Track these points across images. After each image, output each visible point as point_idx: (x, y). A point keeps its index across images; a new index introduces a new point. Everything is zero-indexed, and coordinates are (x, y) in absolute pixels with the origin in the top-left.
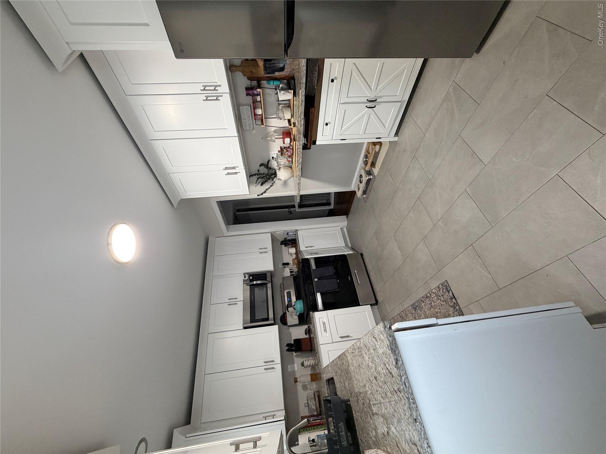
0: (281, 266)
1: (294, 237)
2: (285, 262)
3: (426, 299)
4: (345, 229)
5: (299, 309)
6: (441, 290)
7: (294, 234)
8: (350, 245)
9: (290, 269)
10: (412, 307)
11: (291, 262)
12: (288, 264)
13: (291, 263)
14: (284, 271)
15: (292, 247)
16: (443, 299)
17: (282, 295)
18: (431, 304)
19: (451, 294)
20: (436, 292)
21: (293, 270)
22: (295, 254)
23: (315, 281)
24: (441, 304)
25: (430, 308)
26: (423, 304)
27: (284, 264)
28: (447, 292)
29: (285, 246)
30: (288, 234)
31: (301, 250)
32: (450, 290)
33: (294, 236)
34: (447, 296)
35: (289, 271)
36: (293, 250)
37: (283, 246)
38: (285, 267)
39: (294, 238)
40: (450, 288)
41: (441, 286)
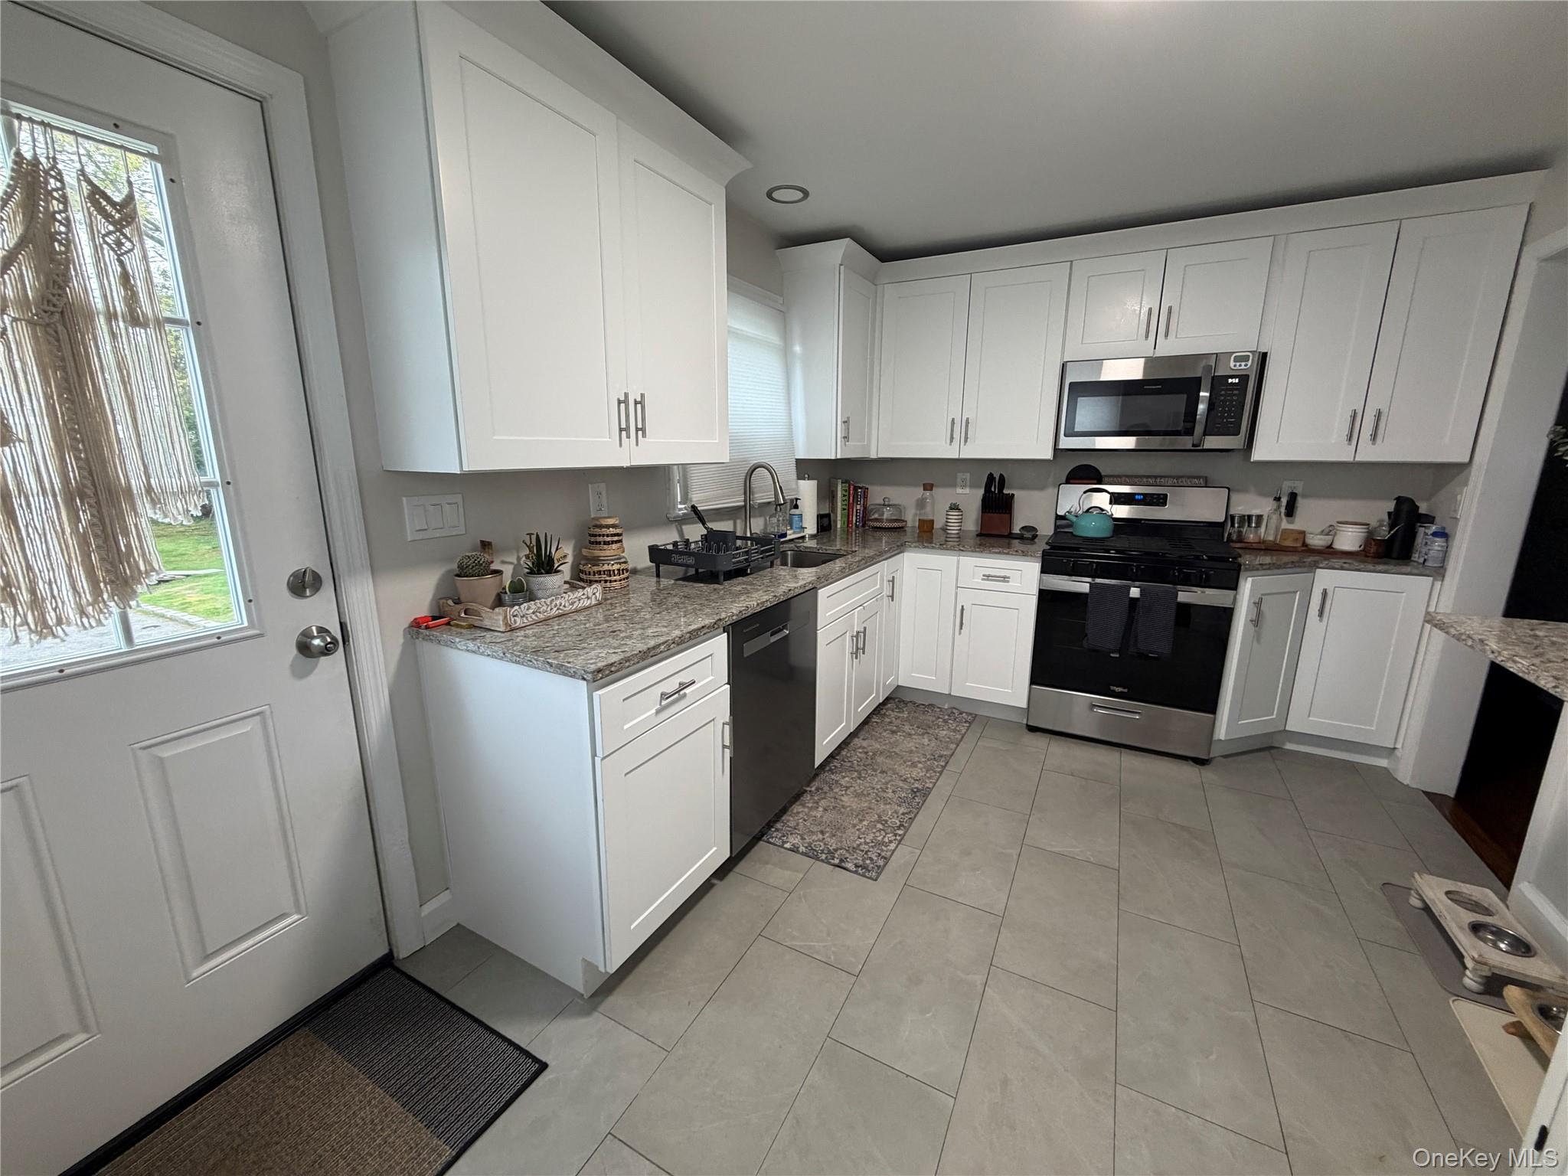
0: (1287, 487)
1: (1419, 557)
2: (1301, 502)
3: (900, 821)
4: (1383, 763)
5: (1083, 524)
6: (875, 858)
7: (1425, 560)
8: (1289, 746)
9: (1260, 517)
10: (928, 788)
11: (1298, 524)
12: (1290, 511)
13: (1292, 523)
14: (1262, 494)
15: (1370, 539)
16: (862, 847)
17: (1161, 477)
18: (883, 822)
19: (850, 866)
20: (886, 846)
21: (1253, 525)
22: (1330, 547)
23: (1132, 589)
24: (860, 838)
25: (880, 817)
26: (902, 810)
27: (1293, 497)
28: (861, 863)
29: (1389, 514)
30: (1443, 534)
31: (1318, 571)
32: (856, 872)
33: (1421, 560)
34: (856, 859)
35: (1255, 512)
36: (1349, 540)
37: (1391, 506)
38: (1278, 499)
39: (1415, 556)
40: (859, 874)
41: (881, 862)
